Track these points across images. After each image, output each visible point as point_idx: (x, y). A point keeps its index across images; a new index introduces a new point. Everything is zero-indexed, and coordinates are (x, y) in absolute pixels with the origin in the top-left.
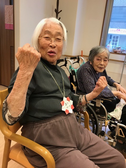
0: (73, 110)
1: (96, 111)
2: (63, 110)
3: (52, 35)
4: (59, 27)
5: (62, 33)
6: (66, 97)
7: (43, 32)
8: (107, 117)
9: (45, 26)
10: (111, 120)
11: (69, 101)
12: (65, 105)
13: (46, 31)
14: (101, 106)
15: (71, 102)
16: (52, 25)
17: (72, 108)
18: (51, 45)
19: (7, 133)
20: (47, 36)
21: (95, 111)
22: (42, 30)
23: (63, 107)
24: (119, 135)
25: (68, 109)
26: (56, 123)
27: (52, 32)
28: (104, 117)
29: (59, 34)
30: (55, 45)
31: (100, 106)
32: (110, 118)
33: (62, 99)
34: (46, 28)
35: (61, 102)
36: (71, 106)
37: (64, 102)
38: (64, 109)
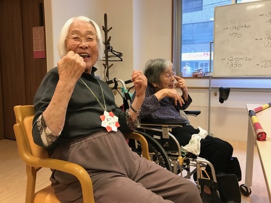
0: (118, 128)
1: (165, 146)
2: (102, 125)
3: (82, 36)
4: (90, 25)
5: (93, 32)
6: (108, 111)
7: (70, 33)
8: (180, 153)
9: (72, 25)
10: (187, 156)
11: (113, 117)
12: (106, 120)
13: (73, 31)
14: (170, 137)
15: (116, 119)
16: (80, 24)
17: (116, 125)
18: (81, 45)
19: (28, 157)
20: (75, 36)
21: (163, 146)
22: (69, 31)
23: (103, 122)
24: (202, 178)
25: (110, 126)
26: (94, 141)
27: (81, 31)
28: (177, 154)
29: (90, 33)
30: (87, 45)
31: (168, 138)
32: (186, 154)
33: (102, 113)
34: (74, 28)
35: (101, 117)
36: (115, 122)
37: (104, 117)
38: (104, 124)
